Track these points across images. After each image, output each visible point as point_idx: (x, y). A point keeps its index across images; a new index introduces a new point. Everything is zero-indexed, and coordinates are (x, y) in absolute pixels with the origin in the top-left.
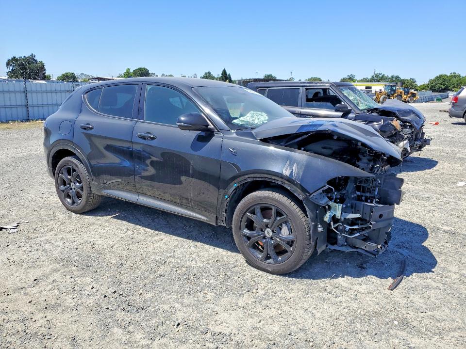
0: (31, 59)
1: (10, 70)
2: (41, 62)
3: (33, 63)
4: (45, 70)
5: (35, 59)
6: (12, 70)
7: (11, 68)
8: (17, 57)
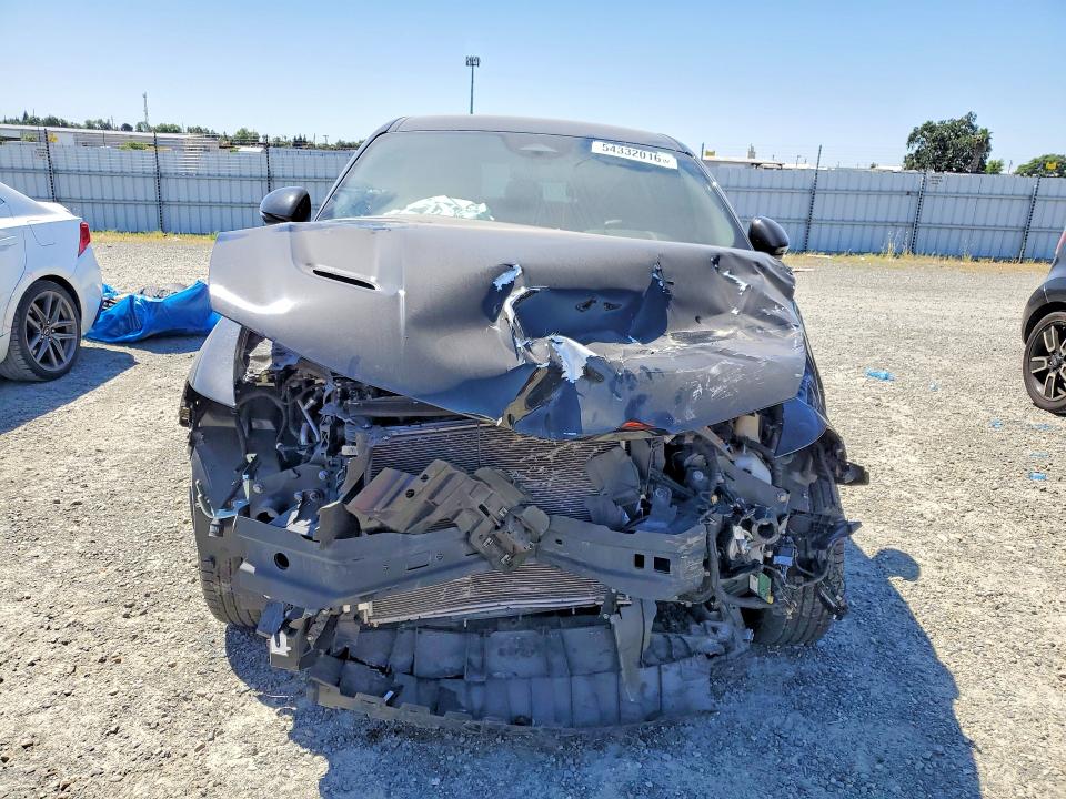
0: (965, 126)
1: (913, 152)
2: (985, 132)
3: (966, 132)
4: (988, 149)
5: (974, 124)
6: (918, 151)
7: (916, 146)
8: (936, 122)
